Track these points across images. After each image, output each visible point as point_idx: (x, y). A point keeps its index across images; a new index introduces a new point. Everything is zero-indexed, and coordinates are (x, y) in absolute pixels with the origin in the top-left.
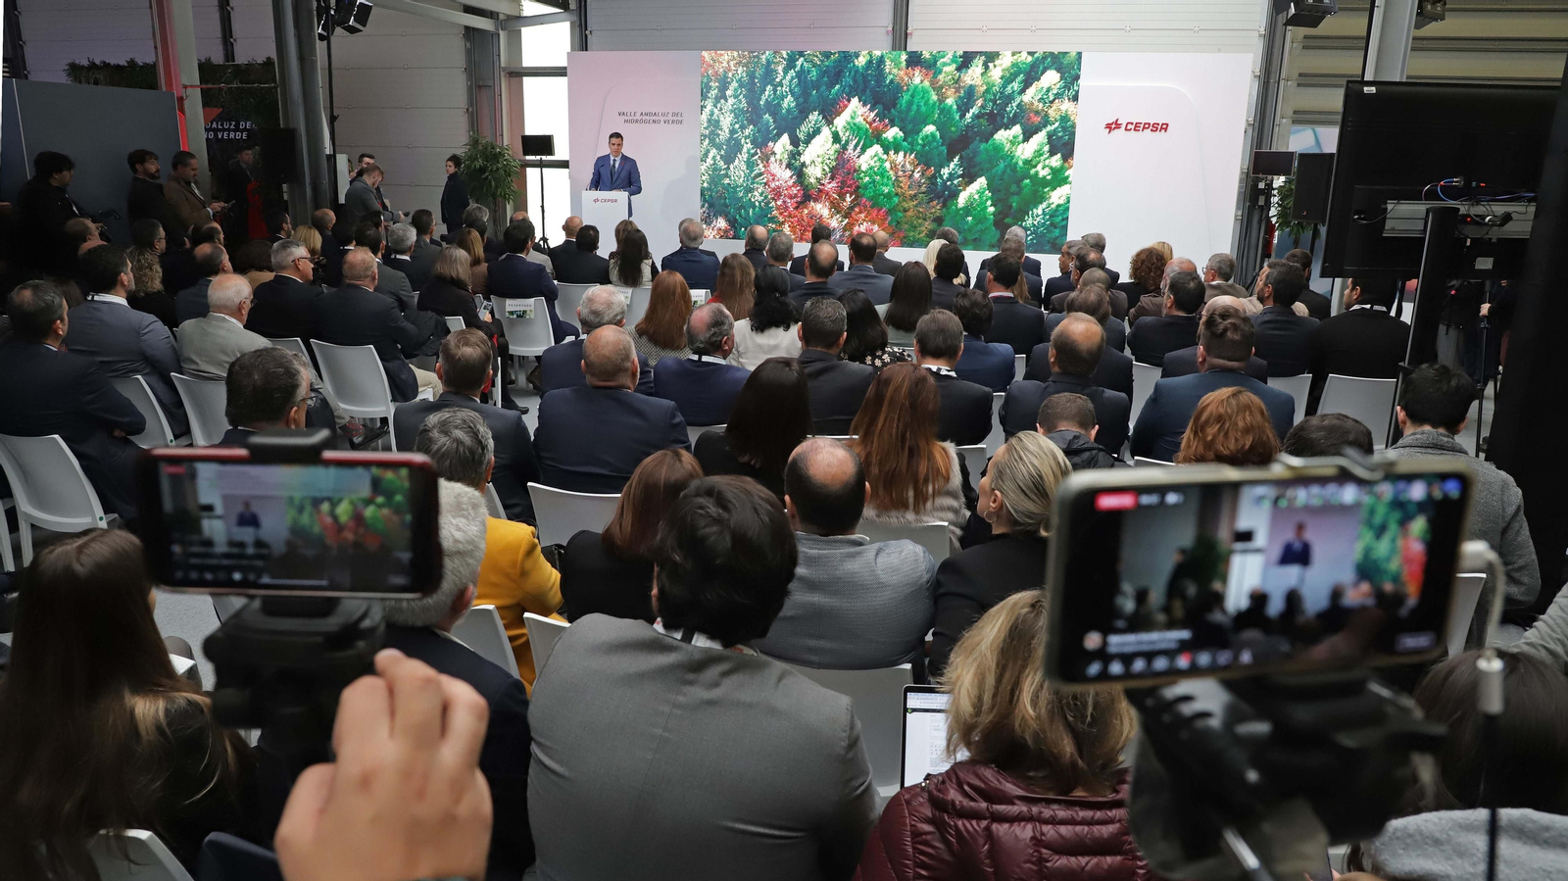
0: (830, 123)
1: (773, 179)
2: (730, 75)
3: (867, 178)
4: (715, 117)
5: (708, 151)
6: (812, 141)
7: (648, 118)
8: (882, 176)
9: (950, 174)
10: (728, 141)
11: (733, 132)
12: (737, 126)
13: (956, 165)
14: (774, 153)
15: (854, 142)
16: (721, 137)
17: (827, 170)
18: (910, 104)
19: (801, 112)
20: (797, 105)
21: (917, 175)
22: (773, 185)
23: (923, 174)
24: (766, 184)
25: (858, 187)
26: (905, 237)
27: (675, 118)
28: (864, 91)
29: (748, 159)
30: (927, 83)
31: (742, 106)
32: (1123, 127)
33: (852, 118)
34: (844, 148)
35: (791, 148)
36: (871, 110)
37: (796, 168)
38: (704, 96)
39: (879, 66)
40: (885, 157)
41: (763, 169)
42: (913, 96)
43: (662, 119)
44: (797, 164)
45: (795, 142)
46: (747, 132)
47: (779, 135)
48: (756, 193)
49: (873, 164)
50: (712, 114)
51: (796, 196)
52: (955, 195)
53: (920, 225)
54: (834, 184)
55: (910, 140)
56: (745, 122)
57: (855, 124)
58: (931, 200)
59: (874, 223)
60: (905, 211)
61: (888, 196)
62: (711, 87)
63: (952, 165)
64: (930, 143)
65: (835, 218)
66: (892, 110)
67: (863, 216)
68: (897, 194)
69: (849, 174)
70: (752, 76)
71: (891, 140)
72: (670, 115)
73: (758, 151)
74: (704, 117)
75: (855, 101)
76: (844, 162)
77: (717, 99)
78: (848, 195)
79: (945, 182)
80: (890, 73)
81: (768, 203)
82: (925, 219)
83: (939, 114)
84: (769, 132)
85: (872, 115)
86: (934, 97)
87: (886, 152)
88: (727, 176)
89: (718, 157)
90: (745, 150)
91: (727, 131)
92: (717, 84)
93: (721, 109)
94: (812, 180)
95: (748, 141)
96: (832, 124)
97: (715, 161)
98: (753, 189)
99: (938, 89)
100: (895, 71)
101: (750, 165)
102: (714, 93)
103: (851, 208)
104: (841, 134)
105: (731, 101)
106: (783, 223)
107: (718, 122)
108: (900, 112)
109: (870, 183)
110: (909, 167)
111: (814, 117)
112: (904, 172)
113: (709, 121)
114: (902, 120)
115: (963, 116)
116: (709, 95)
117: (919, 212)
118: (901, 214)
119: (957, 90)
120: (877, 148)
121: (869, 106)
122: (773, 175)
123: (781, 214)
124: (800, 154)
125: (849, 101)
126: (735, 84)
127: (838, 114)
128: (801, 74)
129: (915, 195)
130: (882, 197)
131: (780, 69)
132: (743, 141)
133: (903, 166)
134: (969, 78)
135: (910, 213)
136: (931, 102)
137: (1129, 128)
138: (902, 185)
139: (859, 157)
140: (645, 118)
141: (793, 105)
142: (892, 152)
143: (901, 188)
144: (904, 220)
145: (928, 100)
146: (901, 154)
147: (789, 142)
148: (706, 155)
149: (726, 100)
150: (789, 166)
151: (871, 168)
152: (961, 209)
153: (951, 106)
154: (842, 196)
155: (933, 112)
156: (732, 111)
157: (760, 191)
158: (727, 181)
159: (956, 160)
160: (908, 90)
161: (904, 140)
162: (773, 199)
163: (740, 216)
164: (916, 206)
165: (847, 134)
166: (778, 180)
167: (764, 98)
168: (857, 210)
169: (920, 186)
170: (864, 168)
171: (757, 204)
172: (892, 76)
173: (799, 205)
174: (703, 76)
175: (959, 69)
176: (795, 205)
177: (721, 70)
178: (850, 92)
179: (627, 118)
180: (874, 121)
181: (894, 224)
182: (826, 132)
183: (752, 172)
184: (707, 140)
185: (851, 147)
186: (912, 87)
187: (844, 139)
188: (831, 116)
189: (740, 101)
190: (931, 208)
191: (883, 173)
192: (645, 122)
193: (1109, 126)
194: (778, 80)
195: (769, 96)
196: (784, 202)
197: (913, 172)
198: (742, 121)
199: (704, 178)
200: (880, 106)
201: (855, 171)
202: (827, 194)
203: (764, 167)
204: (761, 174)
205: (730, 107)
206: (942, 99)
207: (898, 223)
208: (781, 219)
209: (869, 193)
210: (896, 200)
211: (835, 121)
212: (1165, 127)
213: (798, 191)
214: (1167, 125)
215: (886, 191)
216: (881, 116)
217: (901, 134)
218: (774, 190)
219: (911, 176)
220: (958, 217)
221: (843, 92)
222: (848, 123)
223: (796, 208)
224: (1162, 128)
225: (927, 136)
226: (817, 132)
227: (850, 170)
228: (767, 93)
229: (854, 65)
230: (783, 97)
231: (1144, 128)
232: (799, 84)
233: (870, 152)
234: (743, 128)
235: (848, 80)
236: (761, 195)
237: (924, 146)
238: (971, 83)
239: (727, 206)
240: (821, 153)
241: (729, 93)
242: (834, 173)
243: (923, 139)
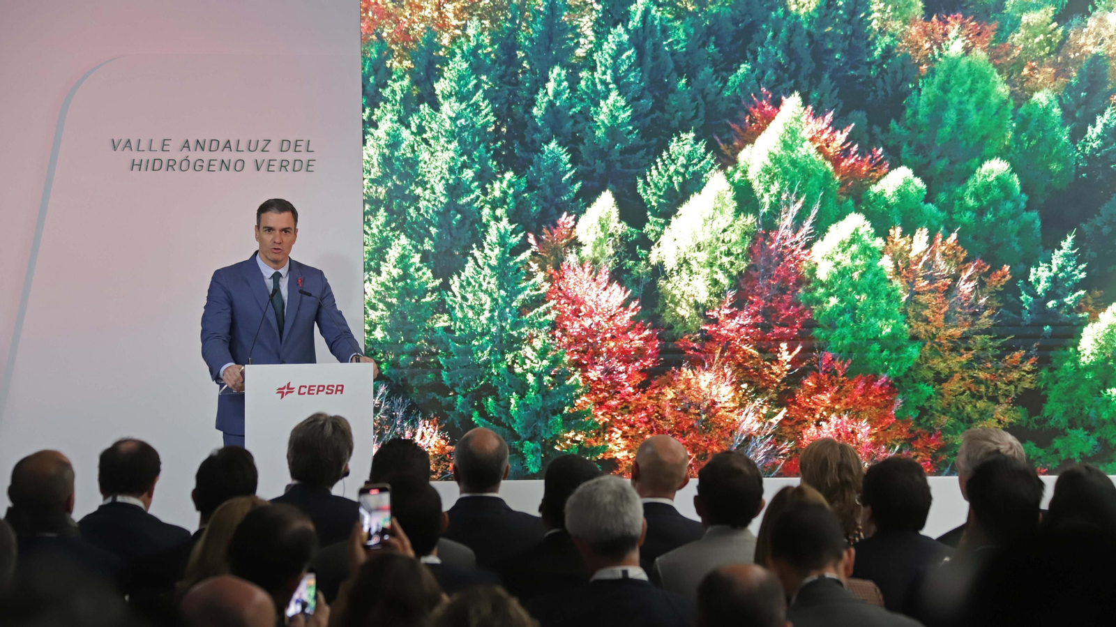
0: (727, 160)
1: (576, 313)
2: (446, 40)
3: (834, 301)
4: (404, 150)
5: (385, 244)
6: (681, 210)
7: (206, 155)
8: (874, 292)
9: (1054, 280)
10: (444, 214)
11: (455, 190)
12: (468, 174)
13: (1068, 257)
14: (575, 244)
15: (795, 209)
16: (422, 204)
17: (724, 281)
18: (939, 107)
19: (645, 133)
20: (634, 118)
21: (966, 288)
22: (575, 328)
23: (982, 284)
24: (554, 325)
25: (811, 325)
26: (943, 449)
27: (290, 156)
28: (815, 79)
29: (503, 261)
30: (980, 55)
31: (480, 121)
33: (786, 146)
34: (769, 223)
35: (621, 228)
36: (836, 125)
37: (637, 281)
38: (373, 99)
39: (853, 13)
40: (879, 243)
41: (546, 287)
42: (945, 88)
43: (249, 158)
44: (641, 268)
45: (632, 210)
46: (497, 189)
47: (588, 196)
48: (528, 351)
49: (847, 262)
50: (394, 144)
51: (641, 353)
52: (1069, 332)
53: (983, 415)
54: (743, 319)
55: (942, 197)
56: (492, 164)
57: (794, 163)
58: (1008, 349)
59: (856, 416)
60: (940, 379)
61: (893, 344)
62: (389, 72)
63: (1057, 259)
64: (995, 204)
65: (750, 407)
66: (893, 124)
67: (826, 398)
68: (914, 338)
69: (783, 291)
70: (508, 45)
71: (894, 200)
72: (272, 147)
73: (531, 239)
74: (372, 152)
75: (792, 104)
76: (769, 259)
77: (409, 105)
78: (784, 346)
79: (1040, 302)
80: (882, 32)
81: (560, 378)
82: (994, 400)
83: (1017, 132)
84: (558, 188)
85: (841, 138)
86: (1003, 90)
87: (882, 231)
88: (441, 307)
89: (416, 259)
90: (492, 236)
91: (440, 188)
92: (407, 63)
93: (421, 130)
94: (684, 311)
95: (499, 212)
96: (734, 162)
97: (405, 268)
98: (519, 340)
99: (1011, 69)
100: (896, 26)
101: (508, 275)
102: (398, 87)
103: (794, 379)
104: (758, 187)
105: (449, 108)
106: (606, 428)
107: (412, 163)
108: (914, 128)
109: (842, 312)
110: (942, 266)
111: (683, 146)
112: (932, 279)
113: (387, 161)
114: (920, 149)
115: (1078, 134)
116: (386, 93)
117: (978, 381)
118: (928, 390)
119: (1061, 70)
120: (855, 222)
121: (829, 117)
122: (574, 301)
123: (600, 404)
124: (647, 244)
125: (777, 104)
126: (459, 64)
127: (750, 137)
128: (639, 39)
129: (965, 338)
130: (876, 347)
131: (586, 24)
132: (486, 211)
133: (927, 265)
134: (1091, 40)
135: (953, 385)
136: (994, 100)
138: (927, 313)
139: (808, 246)
140: (194, 155)
141: (624, 116)
142: (896, 232)
143: (927, 321)
144: (938, 404)
145: (987, 94)
146: (921, 238)
147: (615, 212)
148: (379, 253)
149: (435, 106)
150: (618, 275)
151: (843, 274)
152: (1088, 369)
153: (1047, 111)
154: (768, 350)
155: (1000, 127)
156: (452, 135)
157: (538, 344)
158: (442, 322)
159: (1067, 244)
160: (932, 72)
161: (929, 198)
162: (577, 364)
163: (484, 414)
164: (969, 366)
165: (775, 188)
166: (590, 314)
167: (542, 100)
168: (810, 383)
169: (974, 314)
170: (823, 273)
171: (531, 379)
172: (887, 39)
173: (650, 379)
174: (365, 41)
175: (1060, 18)
176: (638, 379)
177: (419, 27)
178: (779, 81)
179: (138, 156)
180: (846, 153)
181: (913, 414)
182: (717, 184)
183: (513, 294)
184: (382, 215)
185: (786, 221)
186: (943, 62)
187: (766, 200)
188: (729, 142)
189: (476, 109)
190: (1008, 370)
191: (875, 285)
192: (197, 166)
194: (580, 52)
195: (557, 94)
196: (609, 372)
197: (956, 278)
198: (482, 161)
199: (374, 315)
200: (861, 115)
201: (800, 281)
202: (727, 343)
203: (549, 279)
204: (539, 300)
205: (448, 124)
206: (1021, 95)
207: (923, 411)
208: (601, 417)
209: (841, 338)
210: (914, 352)
211: (743, 156)
213: (646, 339)
215: (887, 330)
216: (863, 140)
217: (918, 182)
218: (578, 340)
219: (950, 291)
220: (1082, 391)
221: (759, 80)
222: (777, 160)
223: (642, 387)
225: (987, 188)
226: (693, 184)
227: (785, 280)
228: (551, 86)
229: (787, 12)
230: (596, 97)
232: (640, 61)
233: (840, 231)
234: (484, 178)
235: (771, 50)
236: (542, 354)
237: (981, 212)
238: (1094, 50)
239: (442, 389)
240: (705, 237)
241: (440, 87)
242: (743, 289)
243: (977, 196)
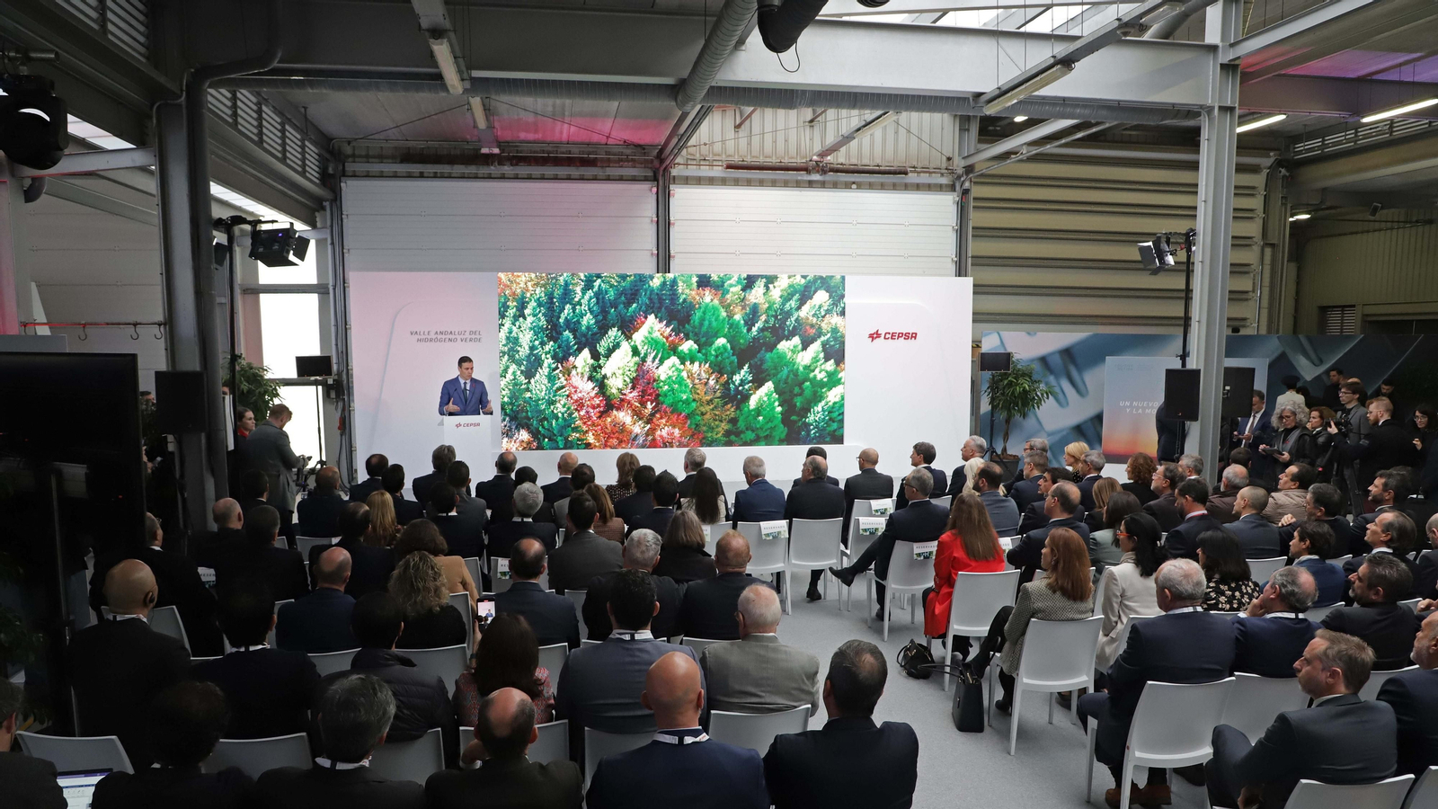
0: (628, 338)
1: (576, 391)
2: (528, 295)
3: (666, 387)
4: (514, 334)
5: (508, 367)
6: (612, 355)
7: (443, 337)
8: (680, 384)
9: (741, 380)
10: (528, 357)
11: (532, 348)
12: (537, 343)
13: (746, 372)
14: (575, 367)
15: (653, 355)
16: (520, 353)
17: (628, 380)
18: (702, 320)
19: (600, 328)
20: (596, 322)
21: (712, 382)
22: (575, 397)
23: (717, 381)
24: (568, 396)
25: (658, 395)
26: (703, 438)
27: (473, 336)
28: (660, 308)
29: (550, 373)
30: (716, 302)
31: (541, 324)
32: (883, 336)
33: (649, 333)
34: (644, 360)
35: (592, 361)
36: (667, 325)
37: (597, 381)
38: (502, 316)
39: (673, 286)
40: (682, 367)
41: (565, 382)
42: (704, 313)
43: (459, 337)
44: (599, 376)
45: (595, 355)
46: (547, 348)
47: (580, 350)
48: (558, 405)
49: (671, 374)
50: (510, 332)
51: (599, 406)
52: (746, 398)
53: (717, 426)
54: (635, 394)
55: (704, 351)
56: (545, 339)
57: (652, 339)
58: (726, 403)
59: (674, 427)
60: (703, 414)
61: (687, 402)
62: (508, 307)
63: (743, 372)
64: (722, 354)
65: (637, 424)
66: (687, 326)
67: (664, 421)
68: (694, 400)
69: (649, 384)
70: (551, 297)
71: (687, 352)
72: (467, 333)
73: (559, 365)
74: (503, 334)
75: (651, 318)
76: (644, 373)
77: (516, 318)
78: (649, 403)
79: (737, 388)
80: (683, 293)
81: (570, 415)
82: (721, 421)
83: (729, 329)
84: (569, 348)
85: (669, 330)
86: (724, 314)
87: (683, 363)
88: (528, 390)
89: (519, 373)
90: (545, 365)
91: (527, 348)
92: (515, 303)
93: (520, 327)
94: (614, 391)
95: (548, 356)
96: (631, 338)
97: (515, 376)
98: (555, 401)
99: (727, 307)
100: (687, 291)
101: (551, 378)
102: (511, 312)
103: (653, 415)
104: (640, 348)
105: (530, 319)
106: (587, 432)
107: (517, 339)
108: (694, 327)
109: (669, 391)
110: (704, 375)
111: (613, 333)
112: (700, 380)
113: (508, 338)
114: (696, 334)
115: (749, 330)
116: (507, 314)
117: (716, 415)
118: (699, 418)
119: (744, 308)
120: (674, 360)
121: (665, 322)
122: (575, 387)
123: (585, 423)
124: (600, 367)
125: (646, 318)
126: (533, 304)
127: (636, 330)
128: (599, 295)
129: (711, 400)
130: (681, 403)
131: (578, 289)
132: (543, 356)
133: (699, 375)
134: (753, 297)
135: (708, 416)
136: (721, 318)
137: (887, 337)
138: (698, 391)
139: (657, 368)
140: (439, 337)
141: (592, 322)
142: (688, 363)
143: (698, 394)
144: (702, 423)
145: (719, 316)
146: (697, 364)
147: (590, 356)
148: (506, 370)
149: (525, 318)
150: (591, 378)
151: (669, 378)
152: (752, 410)
153: (739, 321)
154: (643, 404)
155: (723, 327)
156: (531, 329)
157: (562, 402)
158: (528, 395)
159: (746, 367)
160: (700, 308)
161: (699, 352)
162: (576, 410)
163: (543, 427)
164: (713, 409)
165: (646, 347)
166: (580, 392)
167: (563, 316)
168: (658, 416)
169: (715, 392)
170: (663, 378)
171: (560, 415)
172: (684, 296)
173: (602, 415)
174: (500, 295)
175: (743, 290)
176: (598, 415)
177: (519, 291)
178: (647, 311)
179: (420, 337)
180: (670, 335)
181: (694, 426)
182: (625, 347)
183: (553, 385)
184: (506, 357)
185: (649, 359)
186: (703, 305)
187: (643, 352)
188: (630, 331)
189: (540, 320)
190: (726, 411)
191: (680, 381)
192: (440, 341)
193: (871, 336)
194: (576, 299)
195: (568, 315)
196: (587, 412)
197: (708, 379)
198: (542, 338)
199: (504, 393)
200: (675, 322)
201: (654, 380)
202: (629, 402)
203: (566, 380)
204: (563, 387)
205: (529, 325)
206: (730, 316)
207: (697, 425)
208: (585, 428)
209: (669, 401)
210: (694, 405)
211: (634, 336)
212: (914, 336)
213: (601, 401)
214: (916, 334)
215: (685, 397)
216: (677, 331)
217: (696, 346)
218: (576, 401)
219: (706, 384)
220: (751, 418)
221: (640, 309)
222: (646, 338)
223: (599, 417)
224: (912, 337)
225: (719, 348)
226: (617, 346)
227: (649, 380)
228: (566, 311)
229: (649, 286)
230: (582, 315)
231: (899, 337)
232: (598, 303)
233: (668, 363)
234: (543, 344)
235: (644, 299)
236: (564, 406)
237: (717, 356)
238: (755, 301)
239: (529, 419)
240: (621, 365)
241: (527, 312)
242: (634, 383)
243: (715, 350)
